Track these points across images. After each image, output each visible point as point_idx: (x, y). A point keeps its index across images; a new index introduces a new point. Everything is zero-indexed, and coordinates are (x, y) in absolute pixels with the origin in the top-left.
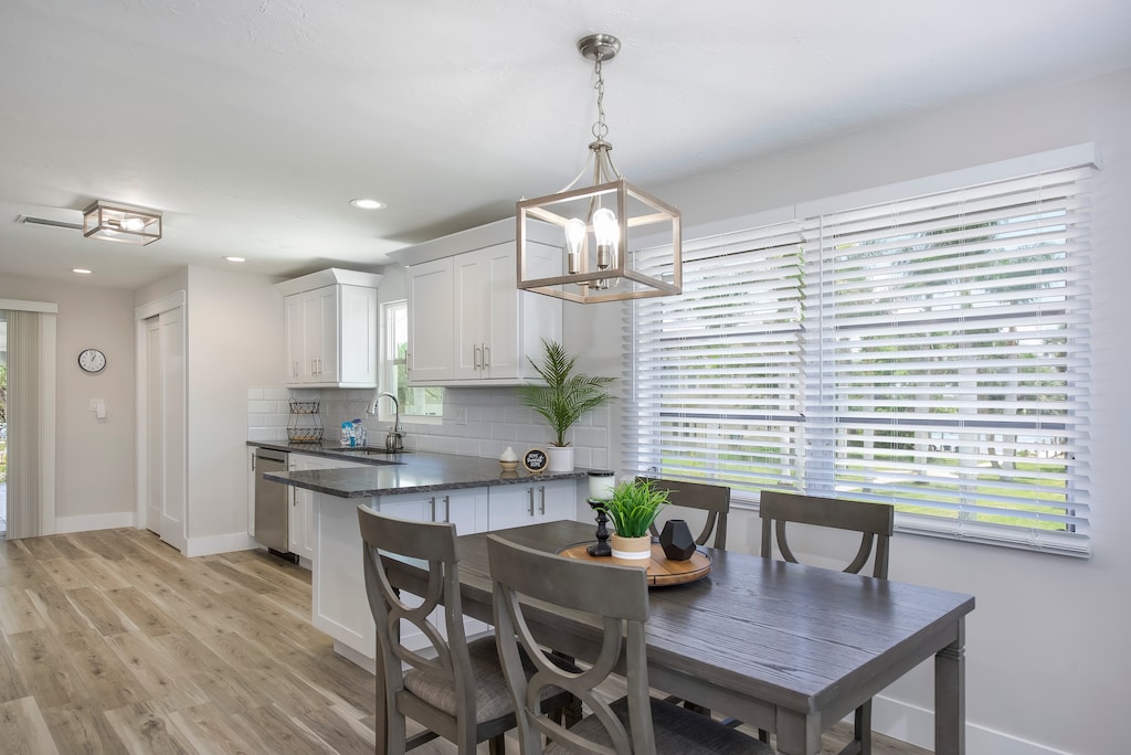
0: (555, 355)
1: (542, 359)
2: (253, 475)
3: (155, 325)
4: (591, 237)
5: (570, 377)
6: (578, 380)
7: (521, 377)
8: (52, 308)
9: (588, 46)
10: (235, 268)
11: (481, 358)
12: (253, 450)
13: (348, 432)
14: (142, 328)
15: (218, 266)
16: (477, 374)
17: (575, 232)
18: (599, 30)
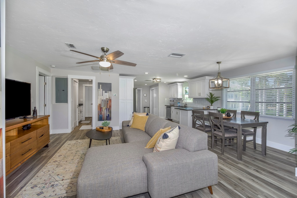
0: (211, 94)
1: (209, 95)
2: (166, 109)
3: (153, 90)
4: (218, 83)
5: (213, 97)
6: (214, 97)
7: (206, 96)
8: (141, 89)
9: (218, 63)
10: (165, 83)
11: (200, 94)
12: (166, 106)
13: (178, 104)
14: (151, 91)
15: (163, 83)
16: (199, 96)
17: (216, 82)
18: (219, 61)
